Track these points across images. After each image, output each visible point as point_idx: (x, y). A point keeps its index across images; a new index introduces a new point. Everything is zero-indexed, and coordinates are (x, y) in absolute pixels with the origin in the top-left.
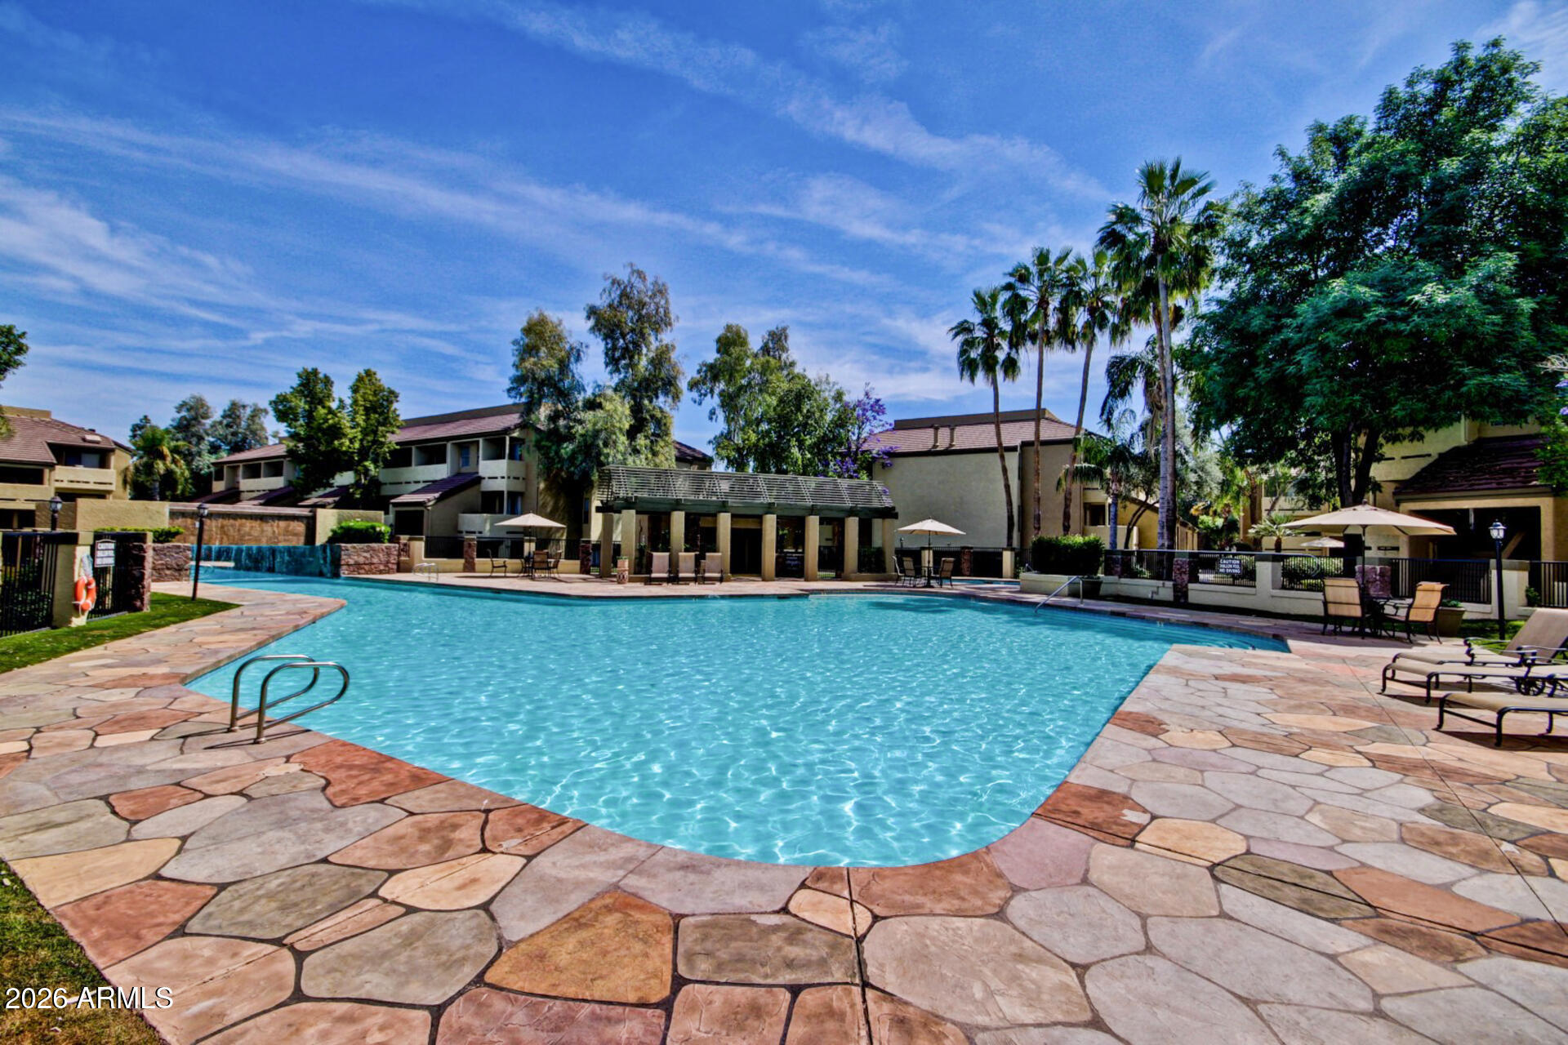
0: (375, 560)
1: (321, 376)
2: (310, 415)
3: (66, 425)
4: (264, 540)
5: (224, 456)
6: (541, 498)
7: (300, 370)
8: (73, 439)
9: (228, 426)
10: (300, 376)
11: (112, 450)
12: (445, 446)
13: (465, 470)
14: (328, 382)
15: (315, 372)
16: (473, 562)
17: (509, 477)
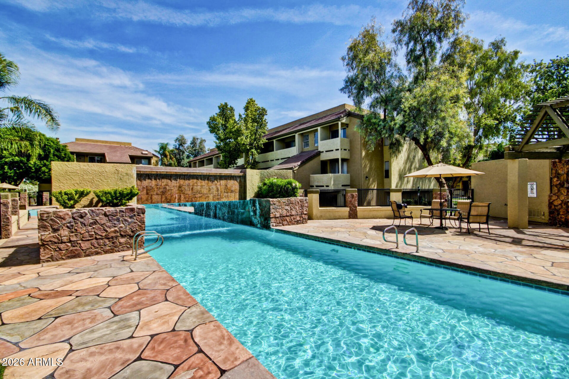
0: (294, 213)
1: (229, 107)
2: (225, 127)
3: (137, 148)
4: (211, 196)
5: (191, 159)
6: (363, 162)
7: (219, 105)
8: (139, 154)
9: (193, 147)
10: (219, 107)
11: (152, 157)
12: (294, 136)
13: (306, 149)
14: (232, 109)
15: (226, 105)
16: (356, 209)
17: (341, 149)
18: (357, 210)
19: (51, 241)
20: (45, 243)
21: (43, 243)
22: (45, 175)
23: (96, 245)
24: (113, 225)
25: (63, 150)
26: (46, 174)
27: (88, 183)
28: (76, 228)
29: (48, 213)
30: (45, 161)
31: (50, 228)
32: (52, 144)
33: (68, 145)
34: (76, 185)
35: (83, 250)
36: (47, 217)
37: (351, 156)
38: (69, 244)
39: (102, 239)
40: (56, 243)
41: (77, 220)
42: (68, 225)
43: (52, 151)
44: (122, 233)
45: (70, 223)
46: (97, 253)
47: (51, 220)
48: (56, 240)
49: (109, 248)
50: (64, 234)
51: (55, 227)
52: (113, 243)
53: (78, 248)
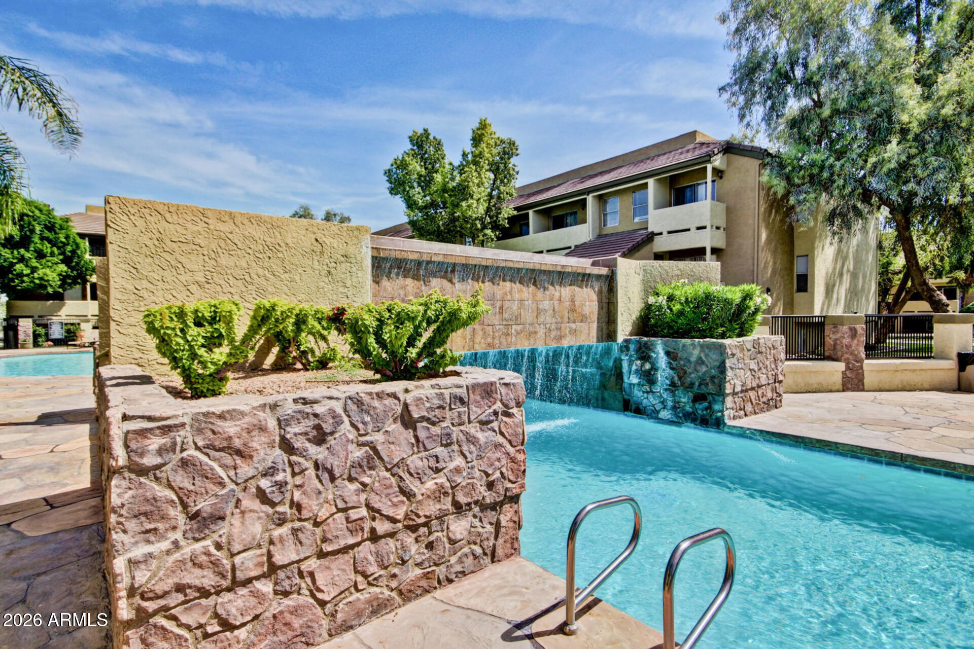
0: (763, 378)
4: (541, 332)
7: (411, 134)
10: (411, 139)
13: (611, 229)
14: (438, 145)
15: (425, 133)
16: (861, 368)
17: (712, 226)
18: (865, 368)
19: (180, 588)
20: (151, 606)
21: (139, 610)
22: (23, 282)
23: (373, 569)
24: (433, 463)
25: (61, 228)
26: (25, 279)
27: (232, 281)
28: (297, 496)
29: (166, 430)
30: (22, 251)
31: (176, 514)
32: (37, 213)
33: (72, 219)
34: (194, 288)
35: (322, 604)
36: (160, 452)
37: (729, 243)
38: (265, 587)
39: (392, 535)
40: (204, 593)
41: (303, 454)
42: (265, 483)
43: (38, 228)
44: (462, 499)
45: (269, 472)
46: (379, 608)
47: (184, 463)
48: (208, 579)
49: (418, 572)
50: (247, 538)
51: (203, 505)
52: (430, 546)
53: (305, 599)
